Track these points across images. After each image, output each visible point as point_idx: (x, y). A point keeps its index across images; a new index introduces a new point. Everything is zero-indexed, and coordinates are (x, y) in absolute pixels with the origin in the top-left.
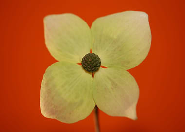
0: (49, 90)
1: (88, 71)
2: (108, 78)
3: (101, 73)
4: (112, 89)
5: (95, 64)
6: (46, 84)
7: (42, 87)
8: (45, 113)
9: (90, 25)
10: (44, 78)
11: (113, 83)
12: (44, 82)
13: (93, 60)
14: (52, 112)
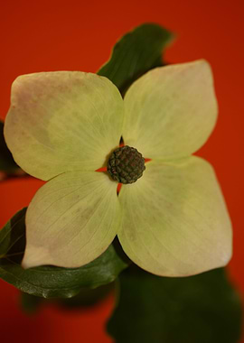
0: (67, 87)
1: (109, 160)
2: (99, 200)
3: (107, 185)
4: (79, 210)
5: (126, 174)
6: (78, 80)
7: (70, 72)
8: (19, 82)
9: (198, 154)
10: (90, 74)
11: (91, 211)
12: (81, 75)
13: (132, 169)
14: (23, 98)
